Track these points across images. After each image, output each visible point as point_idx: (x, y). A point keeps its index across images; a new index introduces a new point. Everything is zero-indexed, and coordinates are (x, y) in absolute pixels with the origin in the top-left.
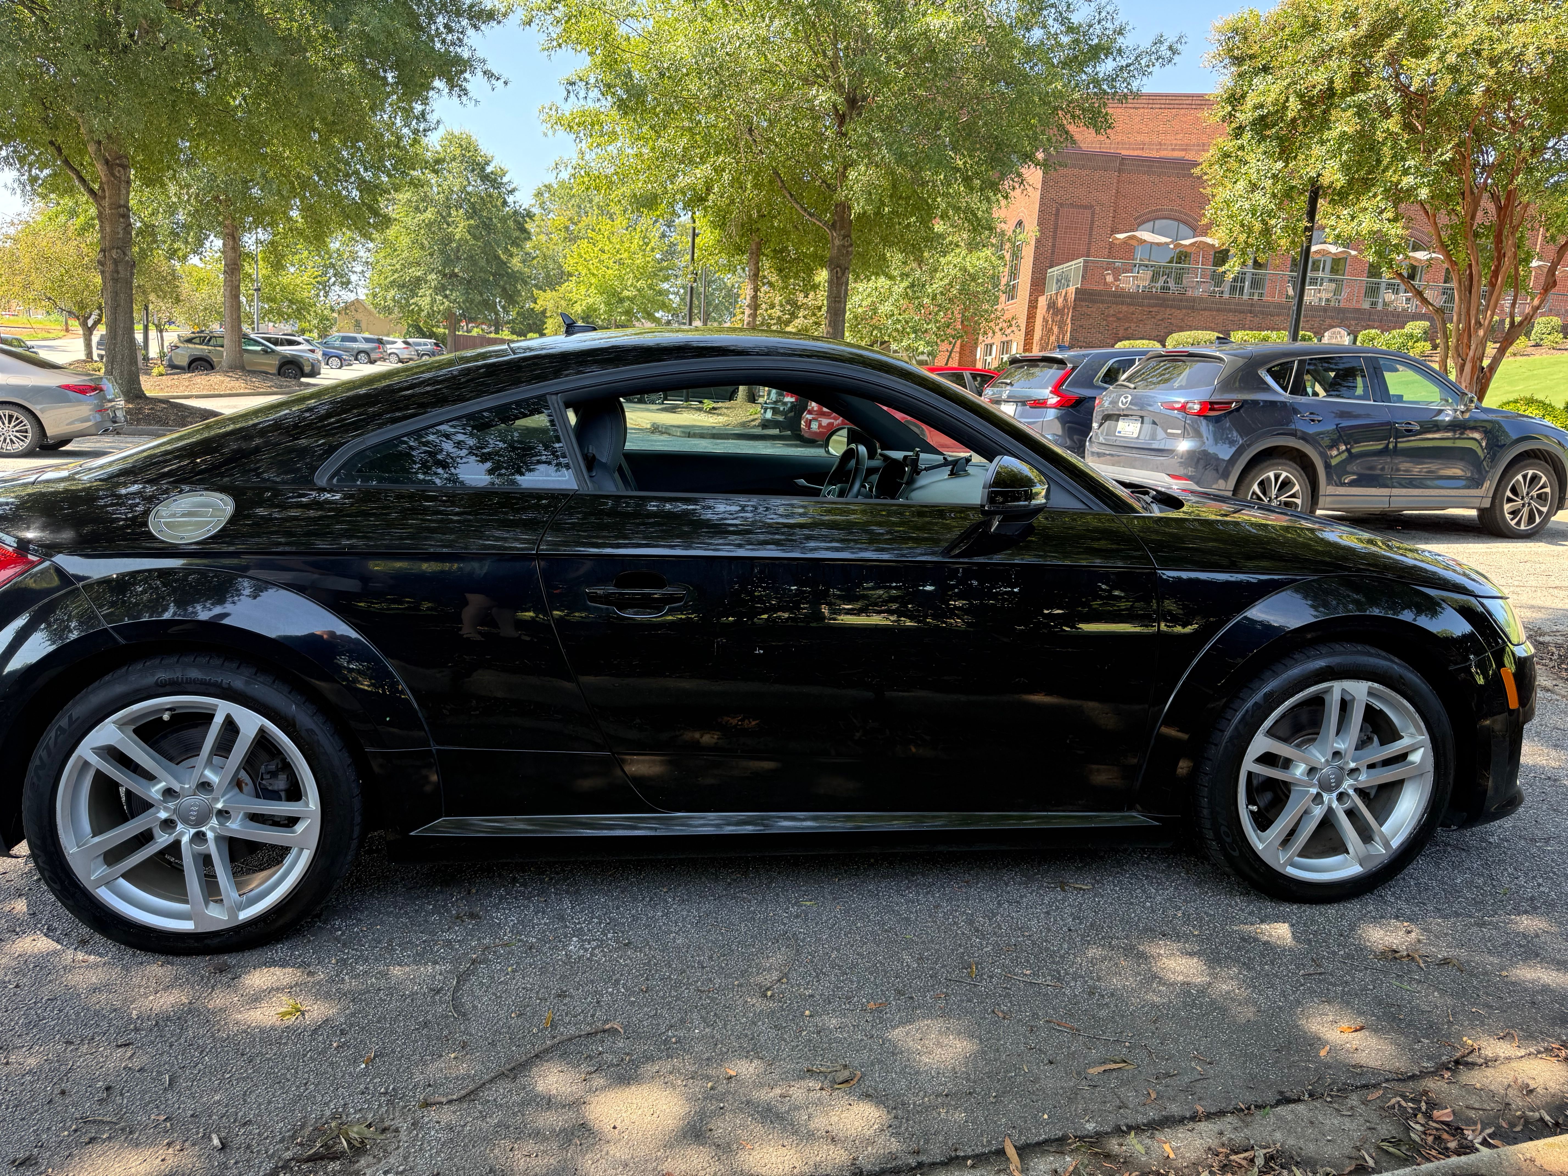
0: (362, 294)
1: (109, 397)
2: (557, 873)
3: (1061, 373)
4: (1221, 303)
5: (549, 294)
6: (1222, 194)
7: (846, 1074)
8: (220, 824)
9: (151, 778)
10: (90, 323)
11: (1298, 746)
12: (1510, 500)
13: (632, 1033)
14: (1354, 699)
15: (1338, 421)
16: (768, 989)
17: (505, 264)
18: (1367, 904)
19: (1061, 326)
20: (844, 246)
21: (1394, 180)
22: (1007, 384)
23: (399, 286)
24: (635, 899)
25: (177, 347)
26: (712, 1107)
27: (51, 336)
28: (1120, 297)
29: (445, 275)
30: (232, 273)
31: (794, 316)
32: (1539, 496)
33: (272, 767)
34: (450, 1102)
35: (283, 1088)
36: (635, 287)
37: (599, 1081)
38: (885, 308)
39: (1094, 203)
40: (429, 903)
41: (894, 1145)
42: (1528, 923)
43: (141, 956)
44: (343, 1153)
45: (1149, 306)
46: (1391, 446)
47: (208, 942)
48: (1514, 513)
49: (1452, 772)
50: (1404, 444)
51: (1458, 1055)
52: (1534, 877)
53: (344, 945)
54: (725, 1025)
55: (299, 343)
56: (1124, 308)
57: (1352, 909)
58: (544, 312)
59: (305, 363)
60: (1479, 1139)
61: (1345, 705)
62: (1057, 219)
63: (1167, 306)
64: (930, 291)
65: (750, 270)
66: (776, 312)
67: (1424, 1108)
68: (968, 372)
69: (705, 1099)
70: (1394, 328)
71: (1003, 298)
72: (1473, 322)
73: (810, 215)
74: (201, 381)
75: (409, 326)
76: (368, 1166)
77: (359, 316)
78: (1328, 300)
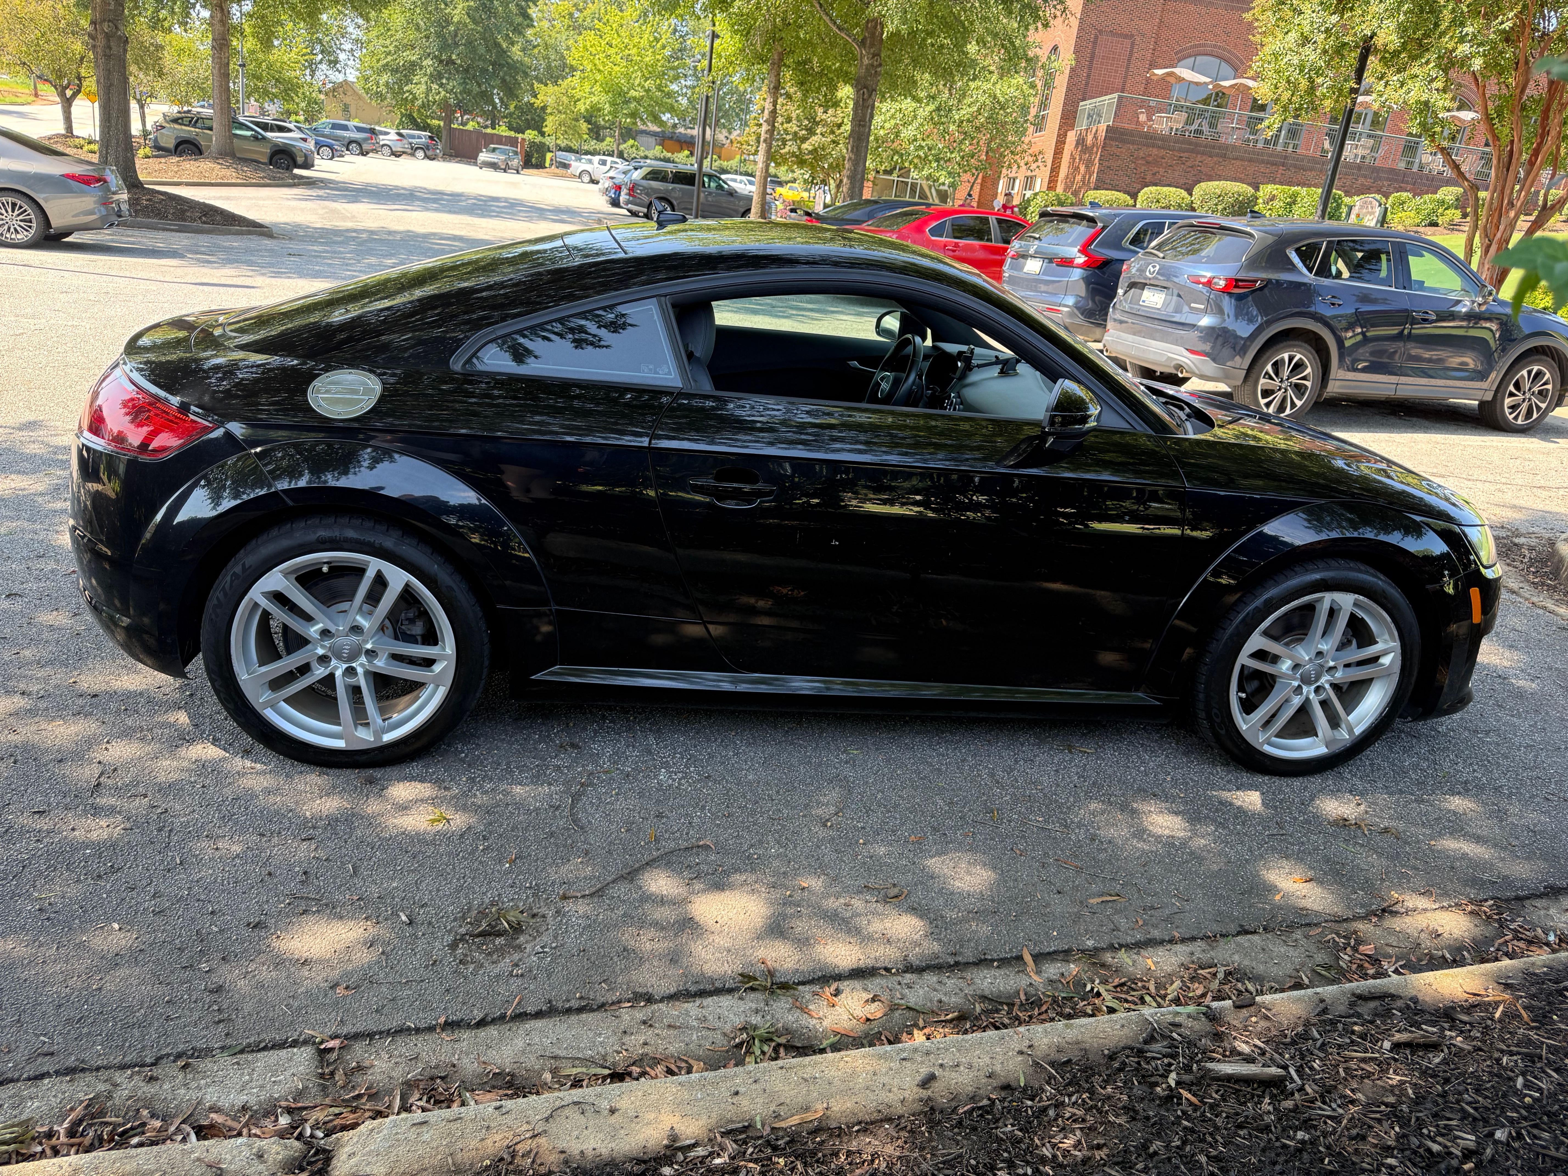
0: (352, 76)
1: (113, 189)
2: (640, 714)
3: (1091, 231)
4: (1254, 153)
5: (551, 89)
6: (1272, 45)
7: (896, 891)
8: (369, 662)
9: (309, 619)
10: (69, 93)
11: (1287, 644)
12: (1511, 395)
13: (722, 849)
14: (1341, 608)
15: (1358, 305)
16: (828, 820)
17: (505, 52)
18: (1327, 779)
19: (1089, 164)
20: (872, 65)
21: (1450, 46)
22: (1035, 238)
23: (392, 70)
24: (709, 740)
25: (164, 127)
26: (790, 911)
27: (19, 100)
28: (1152, 139)
29: (441, 61)
30: (221, 49)
31: (811, 132)
32: (1540, 392)
33: (411, 615)
34: (583, 897)
35: (446, 879)
36: (643, 87)
37: (698, 886)
38: (908, 133)
39: (1135, 32)
40: (535, 733)
41: (936, 947)
42: (1457, 803)
43: (301, 767)
44: (506, 931)
45: (1181, 150)
46: (1406, 332)
47: (357, 758)
48: (1513, 408)
49: (1415, 674)
50: (1419, 330)
51: (1385, 905)
52: (1471, 764)
53: (469, 765)
54: (795, 847)
55: (290, 130)
56: (1155, 151)
57: (1315, 782)
58: (544, 108)
59: (298, 154)
60: (1393, 969)
61: (1332, 613)
62: (1094, 47)
63: (1198, 153)
64: (957, 117)
65: (771, 82)
66: (793, 127)
67: (1352, 942)
68: (994, 217)
69: (784, 904)
70: (1427, 193)
71: (1031, 129)
72: (1506, 202)
73: (839, 28)
74: (191, 167)
75: (403, 115)
76: (527, 942)
77: (347, 100)
78: (1363, 157)
